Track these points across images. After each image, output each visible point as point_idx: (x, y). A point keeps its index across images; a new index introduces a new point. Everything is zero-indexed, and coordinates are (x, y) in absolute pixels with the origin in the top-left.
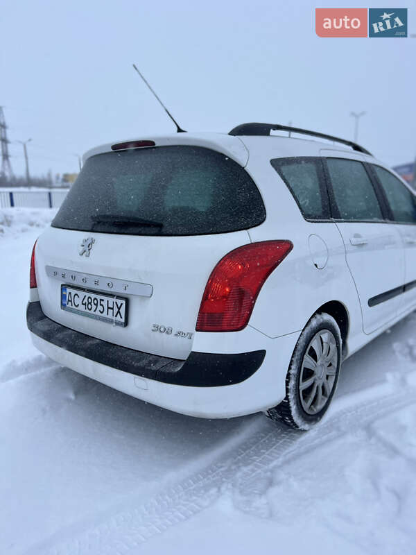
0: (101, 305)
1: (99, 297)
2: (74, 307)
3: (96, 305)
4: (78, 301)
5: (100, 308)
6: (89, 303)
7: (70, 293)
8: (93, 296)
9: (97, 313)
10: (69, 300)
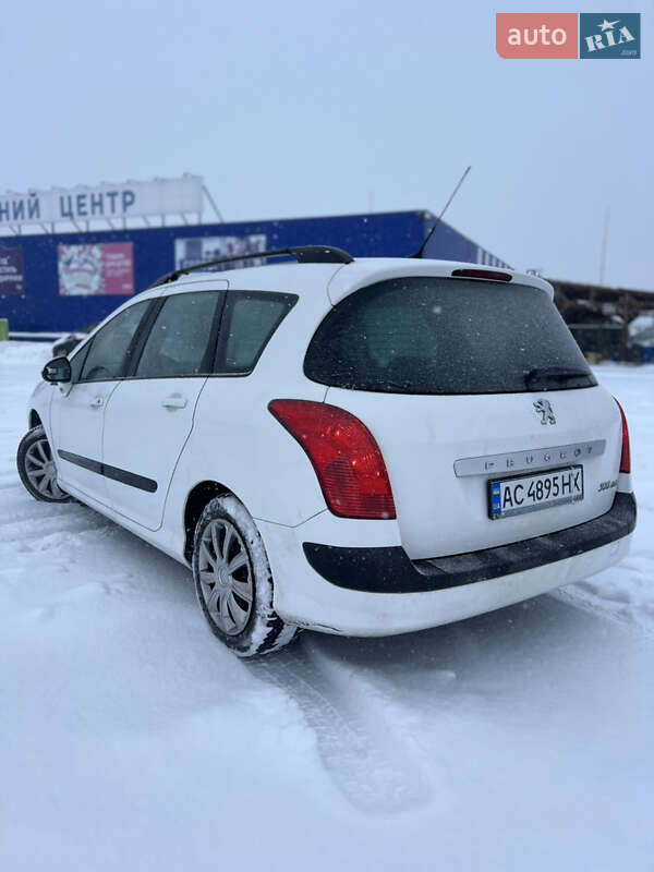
0: (555, 485)
1: (550, 476)
2: (515, 506)
3: (549, 488)
4: (521, 494)
5: (554, 490)
6: (538, 490)
7: (507, 488)
8: (543, 478)
9: (551, 497)
10: (506, 500)
